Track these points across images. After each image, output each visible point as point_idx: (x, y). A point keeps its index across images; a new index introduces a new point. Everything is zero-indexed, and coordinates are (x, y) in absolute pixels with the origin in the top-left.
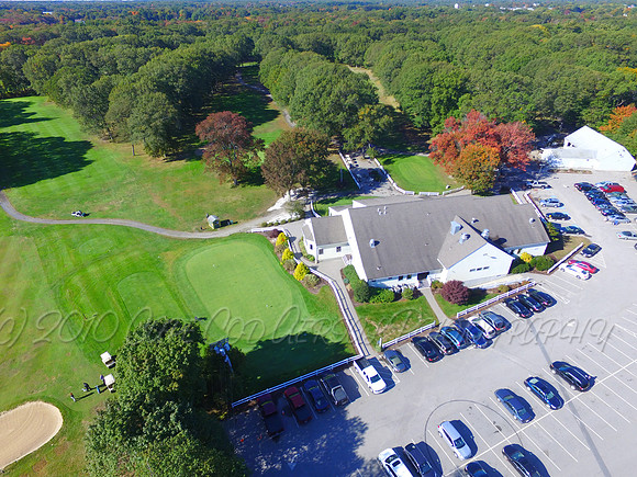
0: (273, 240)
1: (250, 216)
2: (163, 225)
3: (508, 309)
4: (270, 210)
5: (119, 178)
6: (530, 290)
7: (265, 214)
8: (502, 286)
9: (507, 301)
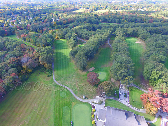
0: (93, 109)
1: (92, 97)
2: (75, 93)
4: (96, 97)
5: (72, 74)
7: (95, 98)
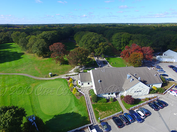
0: (68, 81)
1: (63, 73)
3: (149, 107)
5: (27, 62)
6: (158, 100)
7: (68, 73)
8: (147, 98)
9: (149, 104)
